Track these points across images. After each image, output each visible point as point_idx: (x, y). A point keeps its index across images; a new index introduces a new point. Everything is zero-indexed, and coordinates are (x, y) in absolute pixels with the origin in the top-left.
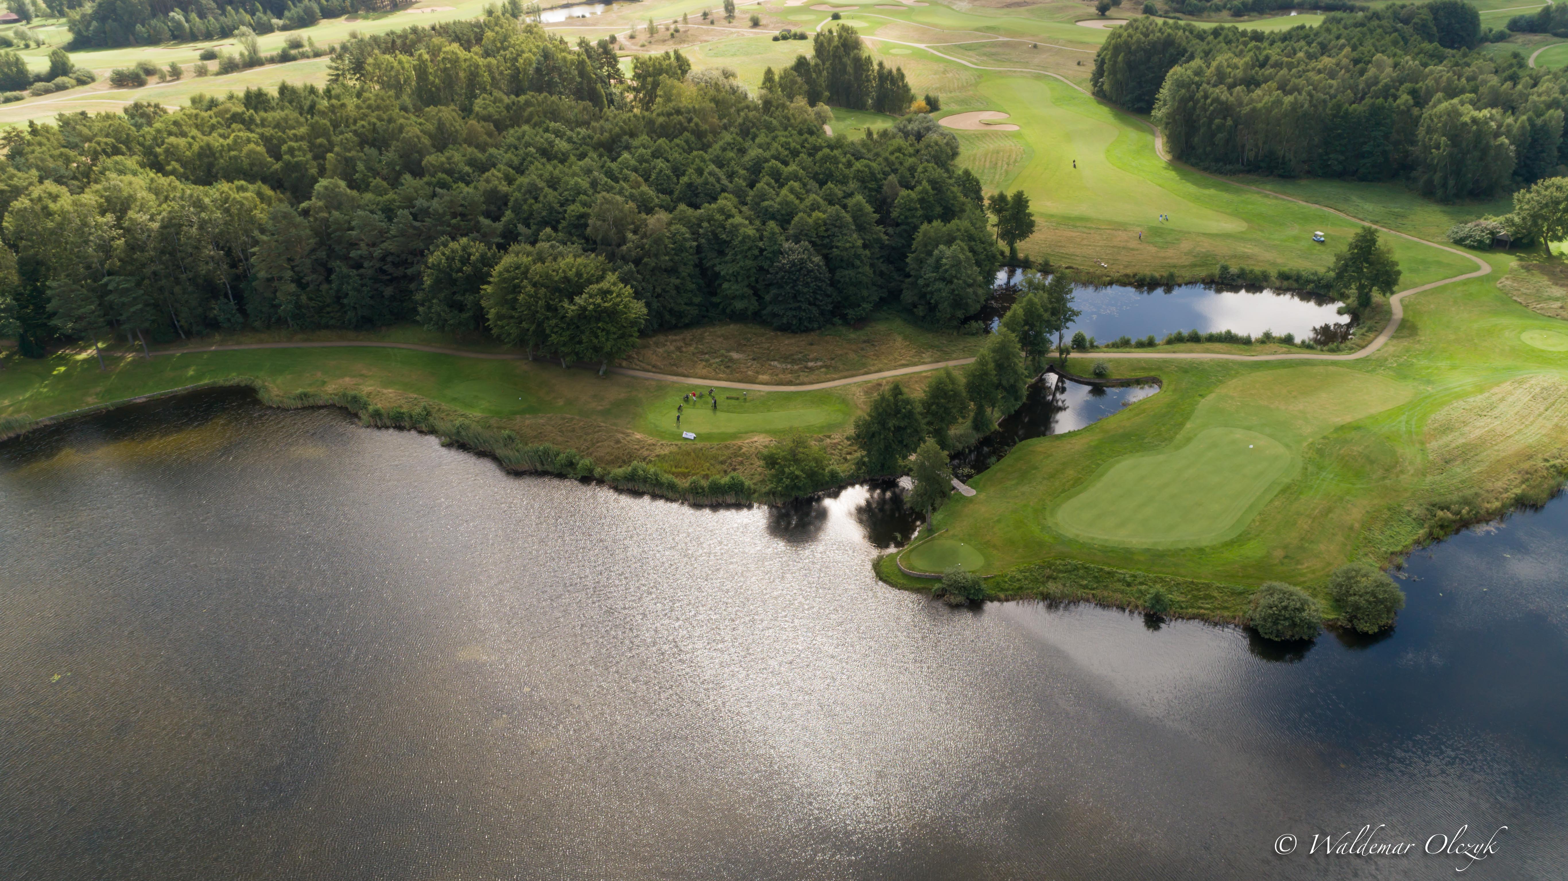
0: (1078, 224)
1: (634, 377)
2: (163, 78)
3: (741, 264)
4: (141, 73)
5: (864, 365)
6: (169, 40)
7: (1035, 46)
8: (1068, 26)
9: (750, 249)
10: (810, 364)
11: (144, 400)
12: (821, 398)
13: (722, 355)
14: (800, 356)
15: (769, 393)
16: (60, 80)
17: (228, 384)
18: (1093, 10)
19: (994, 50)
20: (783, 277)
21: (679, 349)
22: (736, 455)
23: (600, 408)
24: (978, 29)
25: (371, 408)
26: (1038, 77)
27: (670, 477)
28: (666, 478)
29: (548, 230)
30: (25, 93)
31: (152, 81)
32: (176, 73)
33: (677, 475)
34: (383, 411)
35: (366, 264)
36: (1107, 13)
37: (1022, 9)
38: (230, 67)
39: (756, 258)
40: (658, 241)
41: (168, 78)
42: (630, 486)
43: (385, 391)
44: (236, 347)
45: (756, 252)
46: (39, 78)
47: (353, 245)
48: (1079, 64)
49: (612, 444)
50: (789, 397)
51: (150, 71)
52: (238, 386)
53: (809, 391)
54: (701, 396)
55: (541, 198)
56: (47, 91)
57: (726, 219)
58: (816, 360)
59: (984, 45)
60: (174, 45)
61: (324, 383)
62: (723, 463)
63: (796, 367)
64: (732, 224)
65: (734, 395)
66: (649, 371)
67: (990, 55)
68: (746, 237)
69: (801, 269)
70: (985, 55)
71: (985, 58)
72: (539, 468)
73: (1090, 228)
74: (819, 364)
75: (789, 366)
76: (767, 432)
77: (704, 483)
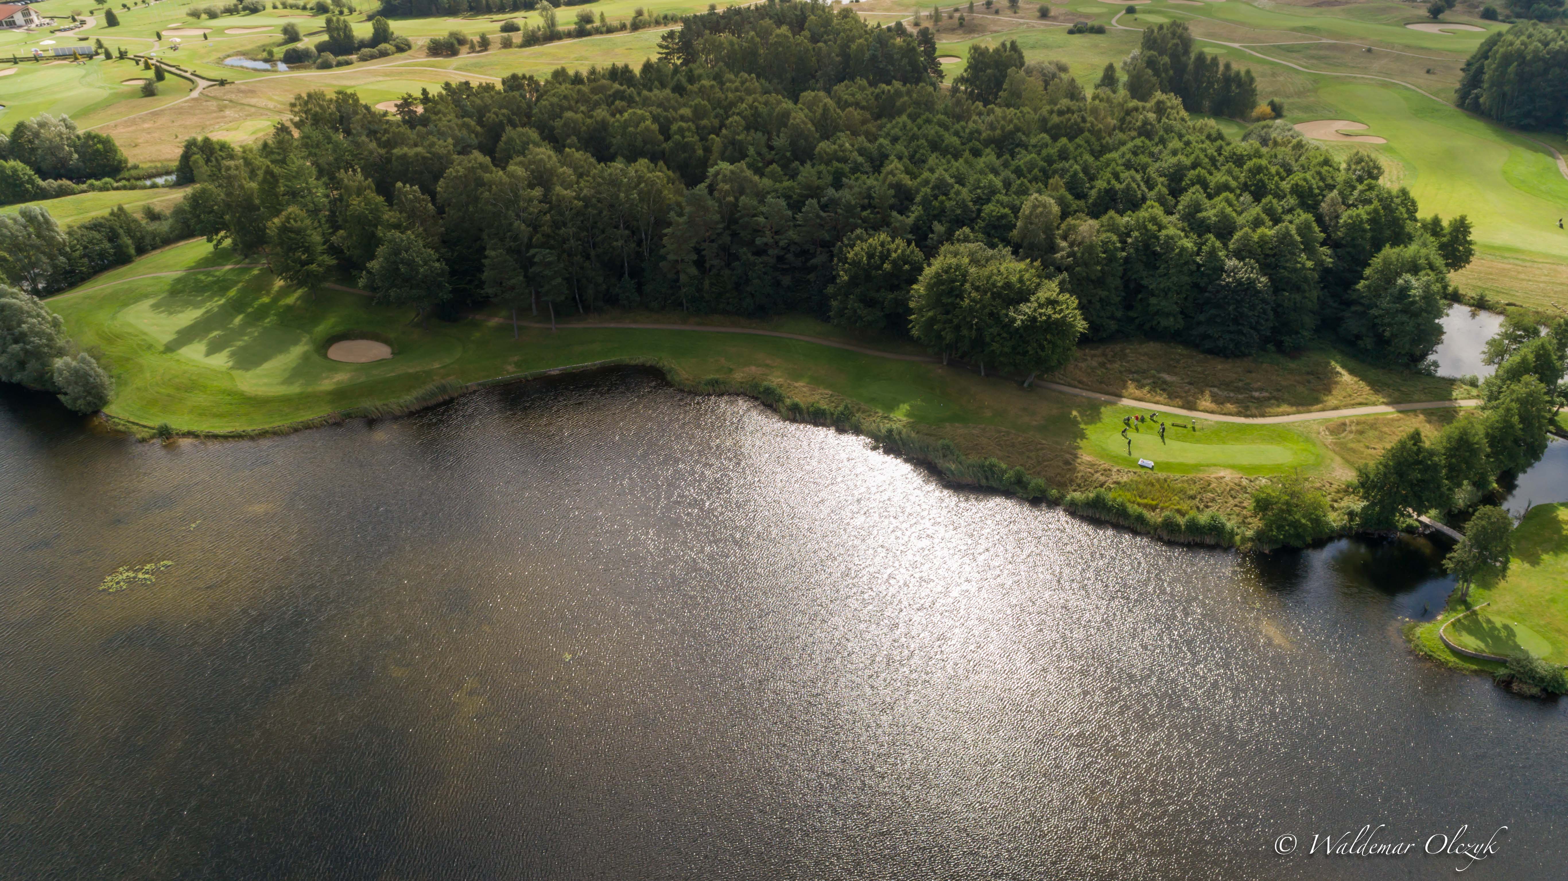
0: (1507, 254)
1: (1061, 392)
2: (472, 49)
3: (1175, 279)
4: (455, 42)
5: (1317, 401)
6: (467, 11)
7: (1369, 51)
8: (1398, 29)
9: (1186, 263)
10: (1256, 394)
11: (558, 372)
12: (1279, 435)
13: (1154, 376)
14: (1240, 384)
15: (1217, 422)
16: (383, 46)
17: (633, 362)
18: (1423, 12)
19: (1322, 53)
20: (1226, 297)
21: (1102, 365)
22: (1204, 489)
23: (1035, 423)
24: (1294, 29)
25: (788, 402)
26: (1385, 85)
27: (1140, 510)
28: (1133, 509)
29: (966, 230)
30: (354, 57)
31: (464, 49)
32: (484, 44)
33: (1145, 506)
34: (802, 405)
35: (770, 252)
36: (1440, 16)
37: (1337, 8)
38: (532, 40)
39: (1191, 273)
40: (1091, 248)
41: (478, 49)
42: (1090, 513)
43: (797, 385)
44: (634, 326)
45: (1194, 268)
46: (363, 44)
47: (757, 231)
48: (1428, 72)
49: (1061, 464)
50: (1242, 428)
51: (462, 41)
52: (643, 365)
53: (1263, 425)
54: (1143, 420)
55: (952, 195)
56: (372, 57)
57: (1159, 231)
58: (1261, 390)
59: (1308, 47)
60: (471, 16)
61: (731, 370)
62: (1193, 498)
63: (1240, 397)
64: (1167, 236)
65: (1179, 422)
66: (1075, 387)
67: (1320, 58)
68: (1183, 249)
69: (1248, 289)
70: (1312, 57)
71: (1314, 61)
72: (984, 482)
73: (1523, 260)
74: (1266, 394)
75: (1232, 395)
76: (1233, 467)
77: (1181, 521)
